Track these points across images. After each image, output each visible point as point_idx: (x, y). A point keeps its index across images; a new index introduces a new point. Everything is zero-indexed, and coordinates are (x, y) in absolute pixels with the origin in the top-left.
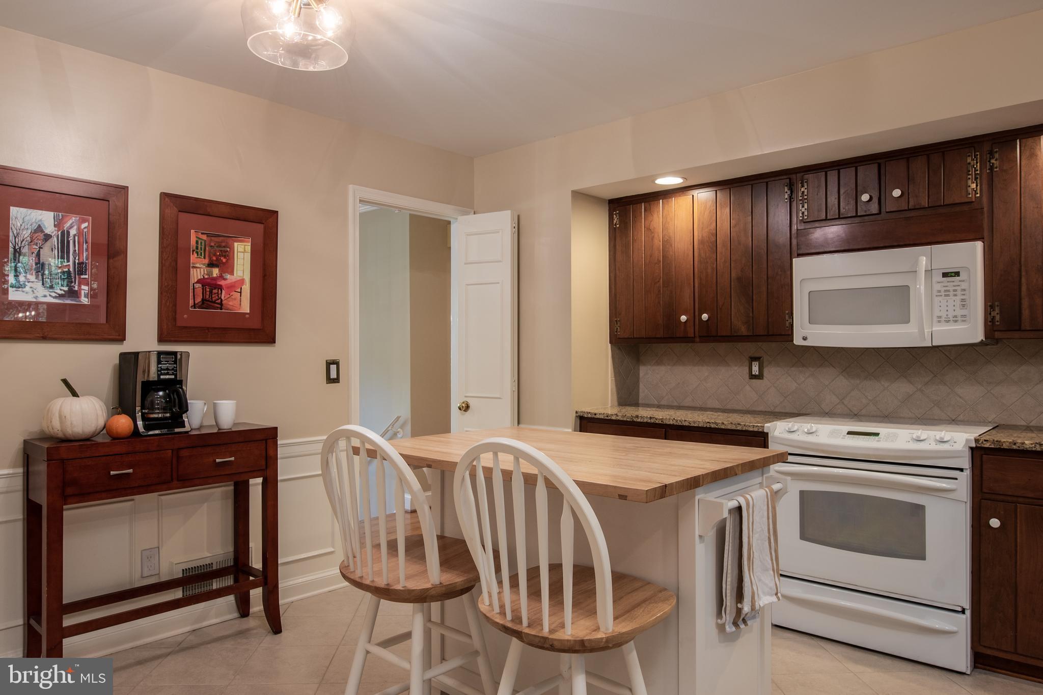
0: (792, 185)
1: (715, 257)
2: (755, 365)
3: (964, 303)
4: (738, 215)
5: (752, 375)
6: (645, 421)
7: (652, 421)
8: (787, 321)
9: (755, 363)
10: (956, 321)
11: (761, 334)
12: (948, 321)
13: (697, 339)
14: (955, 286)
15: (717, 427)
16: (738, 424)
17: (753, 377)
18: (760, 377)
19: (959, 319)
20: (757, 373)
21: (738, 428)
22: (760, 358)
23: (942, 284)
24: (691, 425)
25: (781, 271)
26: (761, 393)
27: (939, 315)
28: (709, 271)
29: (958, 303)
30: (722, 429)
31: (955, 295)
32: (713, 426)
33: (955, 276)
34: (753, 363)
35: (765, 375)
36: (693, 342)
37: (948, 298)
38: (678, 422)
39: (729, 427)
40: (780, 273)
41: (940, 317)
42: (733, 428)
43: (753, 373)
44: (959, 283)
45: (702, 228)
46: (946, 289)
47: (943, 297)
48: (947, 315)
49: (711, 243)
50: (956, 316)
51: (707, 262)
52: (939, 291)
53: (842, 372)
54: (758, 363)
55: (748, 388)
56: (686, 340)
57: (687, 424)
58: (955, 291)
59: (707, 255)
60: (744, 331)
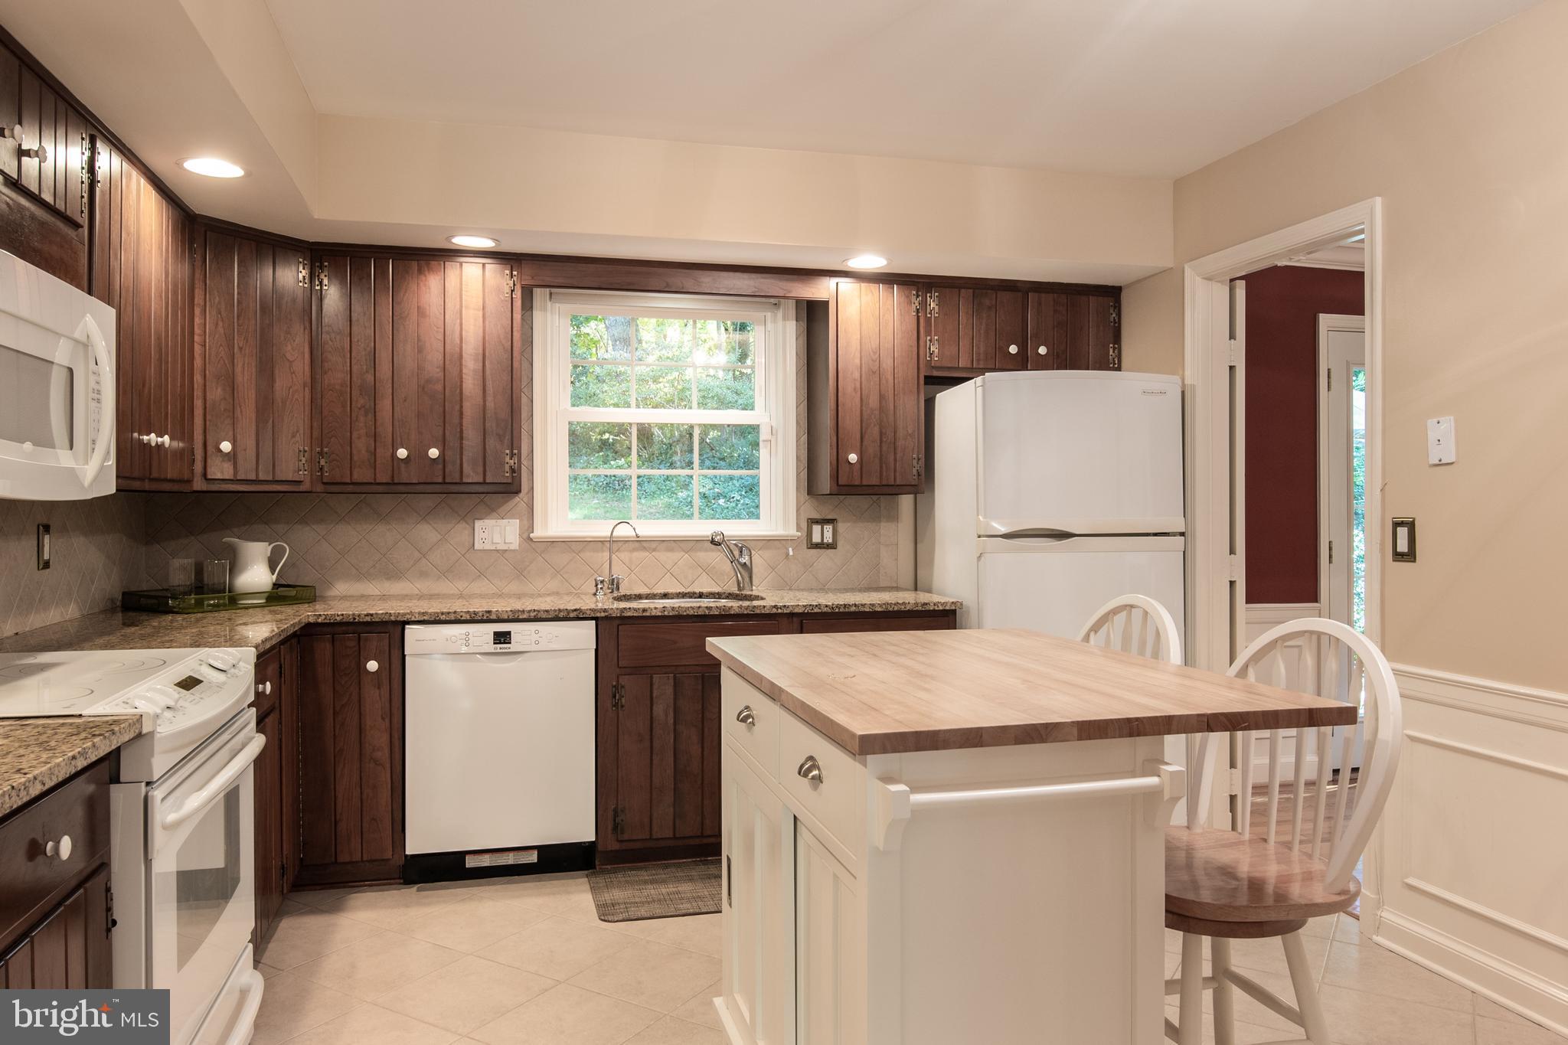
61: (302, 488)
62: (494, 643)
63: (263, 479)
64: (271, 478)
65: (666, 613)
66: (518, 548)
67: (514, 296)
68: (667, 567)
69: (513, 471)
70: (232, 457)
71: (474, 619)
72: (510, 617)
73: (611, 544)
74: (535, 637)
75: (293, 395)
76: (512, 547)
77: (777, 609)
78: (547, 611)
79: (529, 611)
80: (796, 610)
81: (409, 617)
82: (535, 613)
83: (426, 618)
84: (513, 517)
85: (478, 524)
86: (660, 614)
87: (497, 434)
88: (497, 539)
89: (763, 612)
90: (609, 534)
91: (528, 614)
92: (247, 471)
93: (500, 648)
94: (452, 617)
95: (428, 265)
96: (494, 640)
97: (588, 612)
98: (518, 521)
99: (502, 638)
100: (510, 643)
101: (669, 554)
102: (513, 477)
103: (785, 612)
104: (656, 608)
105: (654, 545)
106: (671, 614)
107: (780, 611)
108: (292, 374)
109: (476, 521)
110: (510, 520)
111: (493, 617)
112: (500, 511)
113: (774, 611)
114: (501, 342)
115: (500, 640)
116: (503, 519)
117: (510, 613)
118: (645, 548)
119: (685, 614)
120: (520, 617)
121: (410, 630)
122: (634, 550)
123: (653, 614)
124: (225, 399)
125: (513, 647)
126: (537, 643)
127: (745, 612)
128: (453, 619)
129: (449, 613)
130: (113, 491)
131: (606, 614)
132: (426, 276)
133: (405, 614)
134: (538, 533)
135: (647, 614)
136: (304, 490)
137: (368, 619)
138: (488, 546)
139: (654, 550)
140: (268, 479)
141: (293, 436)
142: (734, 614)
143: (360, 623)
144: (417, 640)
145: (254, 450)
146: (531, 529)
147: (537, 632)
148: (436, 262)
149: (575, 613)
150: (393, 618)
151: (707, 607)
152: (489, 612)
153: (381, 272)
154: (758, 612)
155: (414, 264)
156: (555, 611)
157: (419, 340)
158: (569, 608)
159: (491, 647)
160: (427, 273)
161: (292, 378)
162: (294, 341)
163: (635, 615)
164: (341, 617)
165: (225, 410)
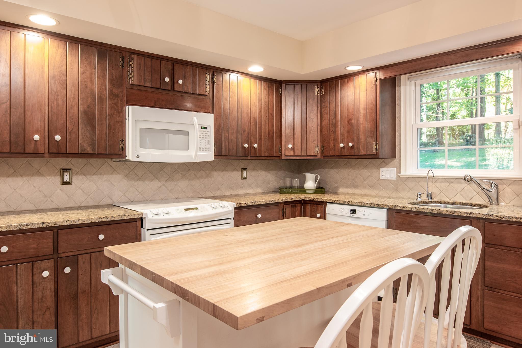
0: (124, 58)
1: (66, 93)
2: (67, 174)
3: (209, 142)
4: (85, 66)
5: (64, 182)
6: (36, 227)
7: (45, 226)
8: (120, 145)
9: (67, 173)
10: (206, 150)
11: (103, 153)
12: (203, 150)
13: (47, 155)
14: (206, 134)
15: (107, 220)
16: (124, 215)
17: (64, 183)
18: (70, 183)
19: (207, 149)
20: (68, 180)
21: (124, 218)
22: (70, 169)
23: (201, 132)
24: (85, 222)
25: (116, 112)
26: (71, 194)
27: (200, 147)
28: (60, 102)
29: (207, 142)
30: (112, 221)
31: (206, 138)
32: (104, 220)
33: (204, 129)
34: (65, 173)
35: (73, 181)
36: (43, 157)
37: (203, 139)
38: (73, 222)
39: (117, 218)
40: (115, 113)
41: (200, 148)
42: (120, 219)
43: (65, 181)
44: (207, 133)
45: (54, 67)
46: (203, 134)
47: (201, 138)
48: (203, 147)
49: (62, 81)
50: (206, 148)
51: (58, 95)
52: (200, 135)
53: (125, 177)
54: (69, 173)
55: (60, 192)
56: (36, 154)
57: (81, 222)
58: (206, 136)
59: (58, 89)
60: (89, 150)
61: (317, 158)
62: (350, 213)
63: (303, 155)
64: (306, 155)
65: (413, 210)
66: (395, 179)
67: (377, 84)
68: (458, 190)
69: (377, 150)
70: (293, 149)
71: (344, 204)
72: (356, 204)
73: (427, 179)
74: (364, 213)
75: (313, 129)
76: (393, 179)
77: (467, 214)
78: (367, 203)
79: (362, 203)
80: (478, 216)
81: (327, 200)
82: (364, 204)
83: (331, 202)
84: (393, 167)
85: (382, 170)
86: (410, 210)
87: (371, 136)
88: (388, 175)
89: (459, 215)
90: (427, 175)
91: (361, 204)
92: (298, 153)
93: (352, 215)
94: (338, 202)
95: (350, 79)
96: (351, 212)
97: (382, 205)
98: (395, 169)
99: (353, 211)
100: (355, 214)
101: (459, 185)
102: (376, 152)
103: (472, 216)
104: (408, 207)
105: (452, 180)
106: (415, 210)
107: (469, 215)
108: (313, 122)
109: (381, 169)
110: (392, 169)
111: (350, 204)
112: (389, 165)
113: (466, 215)
114: (372, 102)
115: (352, 212)
116: (390, 168)
117: (355, 203)
118: (447, 181)
119: (421, 211)
120: (359, 205)
121: (328, 205)
122: (442, 182)
123: (407, 209)
124: (291, 132)
125: (356, 215)
126: (364, 215)
127: (450, 214)
128: (339, 203)
129: (337, 201)
130: (213, 160)
131: (389, 207)
132: (349, 83)
133: (326, 200)
134: (403, 173)
135: (404, 209)
136: (318, 158)
137: (317, 200)
138: (385, 178)
139: (452, 183)
140: (305, 155)
141: (314, 142)
142: (444, 214)
143: (315, 201)
144: (329, 209)
145: (300, 146)
146: (400, 172)
147: (364, 211)
148: (352, 78)
149: (377, 205)
150: (323, 201)
151: (431, 209)
152: (349, 202)
153: (337, 85)
154: (457, 214)
155: (346, 80)
156: (370, 204)
157: (347, 106)
158: (375, 203)
159: (349, 214)
160: (349, 82)
161: (313, 124)
162: (314, 112)
163: (399, 209)
164: (310, 199)
165: (291, 135)
